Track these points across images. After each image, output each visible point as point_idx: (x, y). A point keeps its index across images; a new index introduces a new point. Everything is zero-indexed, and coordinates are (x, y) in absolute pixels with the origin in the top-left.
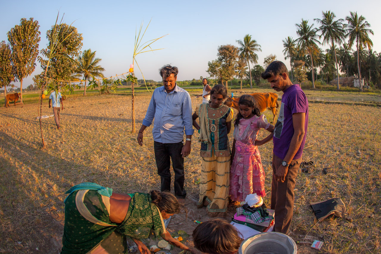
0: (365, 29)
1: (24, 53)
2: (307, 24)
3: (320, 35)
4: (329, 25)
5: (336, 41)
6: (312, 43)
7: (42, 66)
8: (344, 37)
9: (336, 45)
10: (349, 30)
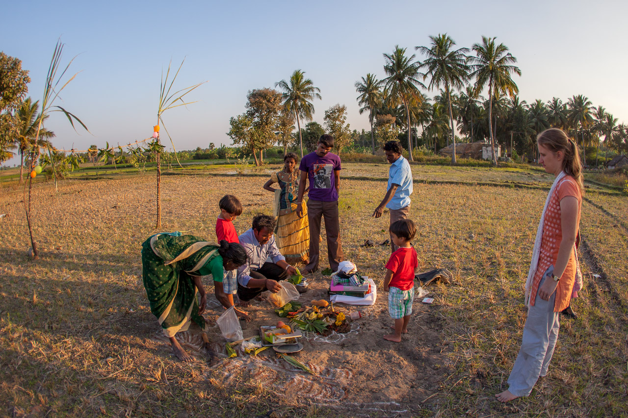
0: (506, 65)
2: (404, 55)
3: (425, 74)
4: (442, 58)
5: (453, 83)
6: (410, 86)
8: (467, 78)
9: (452, 90)
10: (477, 65)
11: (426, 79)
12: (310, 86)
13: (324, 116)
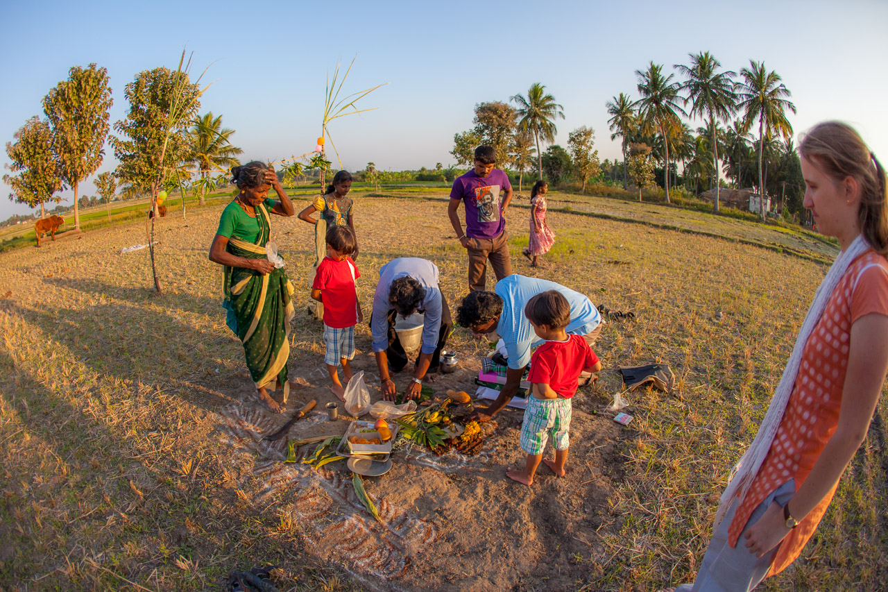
0: (780, 98)
1: (80, 133)
2: (660, 74)
3: (686, 98)
4: (705, 81)
5: (719, 113)
6: (668, 111)
7: (116, 155)
8: (734, 109)
9: (718, 122)
10: (746, 95)
11: (687, 105)
12: (550, 102)
13: (568, 139)
